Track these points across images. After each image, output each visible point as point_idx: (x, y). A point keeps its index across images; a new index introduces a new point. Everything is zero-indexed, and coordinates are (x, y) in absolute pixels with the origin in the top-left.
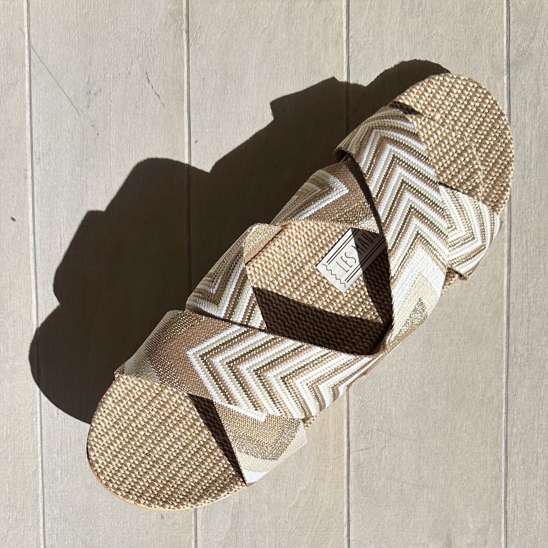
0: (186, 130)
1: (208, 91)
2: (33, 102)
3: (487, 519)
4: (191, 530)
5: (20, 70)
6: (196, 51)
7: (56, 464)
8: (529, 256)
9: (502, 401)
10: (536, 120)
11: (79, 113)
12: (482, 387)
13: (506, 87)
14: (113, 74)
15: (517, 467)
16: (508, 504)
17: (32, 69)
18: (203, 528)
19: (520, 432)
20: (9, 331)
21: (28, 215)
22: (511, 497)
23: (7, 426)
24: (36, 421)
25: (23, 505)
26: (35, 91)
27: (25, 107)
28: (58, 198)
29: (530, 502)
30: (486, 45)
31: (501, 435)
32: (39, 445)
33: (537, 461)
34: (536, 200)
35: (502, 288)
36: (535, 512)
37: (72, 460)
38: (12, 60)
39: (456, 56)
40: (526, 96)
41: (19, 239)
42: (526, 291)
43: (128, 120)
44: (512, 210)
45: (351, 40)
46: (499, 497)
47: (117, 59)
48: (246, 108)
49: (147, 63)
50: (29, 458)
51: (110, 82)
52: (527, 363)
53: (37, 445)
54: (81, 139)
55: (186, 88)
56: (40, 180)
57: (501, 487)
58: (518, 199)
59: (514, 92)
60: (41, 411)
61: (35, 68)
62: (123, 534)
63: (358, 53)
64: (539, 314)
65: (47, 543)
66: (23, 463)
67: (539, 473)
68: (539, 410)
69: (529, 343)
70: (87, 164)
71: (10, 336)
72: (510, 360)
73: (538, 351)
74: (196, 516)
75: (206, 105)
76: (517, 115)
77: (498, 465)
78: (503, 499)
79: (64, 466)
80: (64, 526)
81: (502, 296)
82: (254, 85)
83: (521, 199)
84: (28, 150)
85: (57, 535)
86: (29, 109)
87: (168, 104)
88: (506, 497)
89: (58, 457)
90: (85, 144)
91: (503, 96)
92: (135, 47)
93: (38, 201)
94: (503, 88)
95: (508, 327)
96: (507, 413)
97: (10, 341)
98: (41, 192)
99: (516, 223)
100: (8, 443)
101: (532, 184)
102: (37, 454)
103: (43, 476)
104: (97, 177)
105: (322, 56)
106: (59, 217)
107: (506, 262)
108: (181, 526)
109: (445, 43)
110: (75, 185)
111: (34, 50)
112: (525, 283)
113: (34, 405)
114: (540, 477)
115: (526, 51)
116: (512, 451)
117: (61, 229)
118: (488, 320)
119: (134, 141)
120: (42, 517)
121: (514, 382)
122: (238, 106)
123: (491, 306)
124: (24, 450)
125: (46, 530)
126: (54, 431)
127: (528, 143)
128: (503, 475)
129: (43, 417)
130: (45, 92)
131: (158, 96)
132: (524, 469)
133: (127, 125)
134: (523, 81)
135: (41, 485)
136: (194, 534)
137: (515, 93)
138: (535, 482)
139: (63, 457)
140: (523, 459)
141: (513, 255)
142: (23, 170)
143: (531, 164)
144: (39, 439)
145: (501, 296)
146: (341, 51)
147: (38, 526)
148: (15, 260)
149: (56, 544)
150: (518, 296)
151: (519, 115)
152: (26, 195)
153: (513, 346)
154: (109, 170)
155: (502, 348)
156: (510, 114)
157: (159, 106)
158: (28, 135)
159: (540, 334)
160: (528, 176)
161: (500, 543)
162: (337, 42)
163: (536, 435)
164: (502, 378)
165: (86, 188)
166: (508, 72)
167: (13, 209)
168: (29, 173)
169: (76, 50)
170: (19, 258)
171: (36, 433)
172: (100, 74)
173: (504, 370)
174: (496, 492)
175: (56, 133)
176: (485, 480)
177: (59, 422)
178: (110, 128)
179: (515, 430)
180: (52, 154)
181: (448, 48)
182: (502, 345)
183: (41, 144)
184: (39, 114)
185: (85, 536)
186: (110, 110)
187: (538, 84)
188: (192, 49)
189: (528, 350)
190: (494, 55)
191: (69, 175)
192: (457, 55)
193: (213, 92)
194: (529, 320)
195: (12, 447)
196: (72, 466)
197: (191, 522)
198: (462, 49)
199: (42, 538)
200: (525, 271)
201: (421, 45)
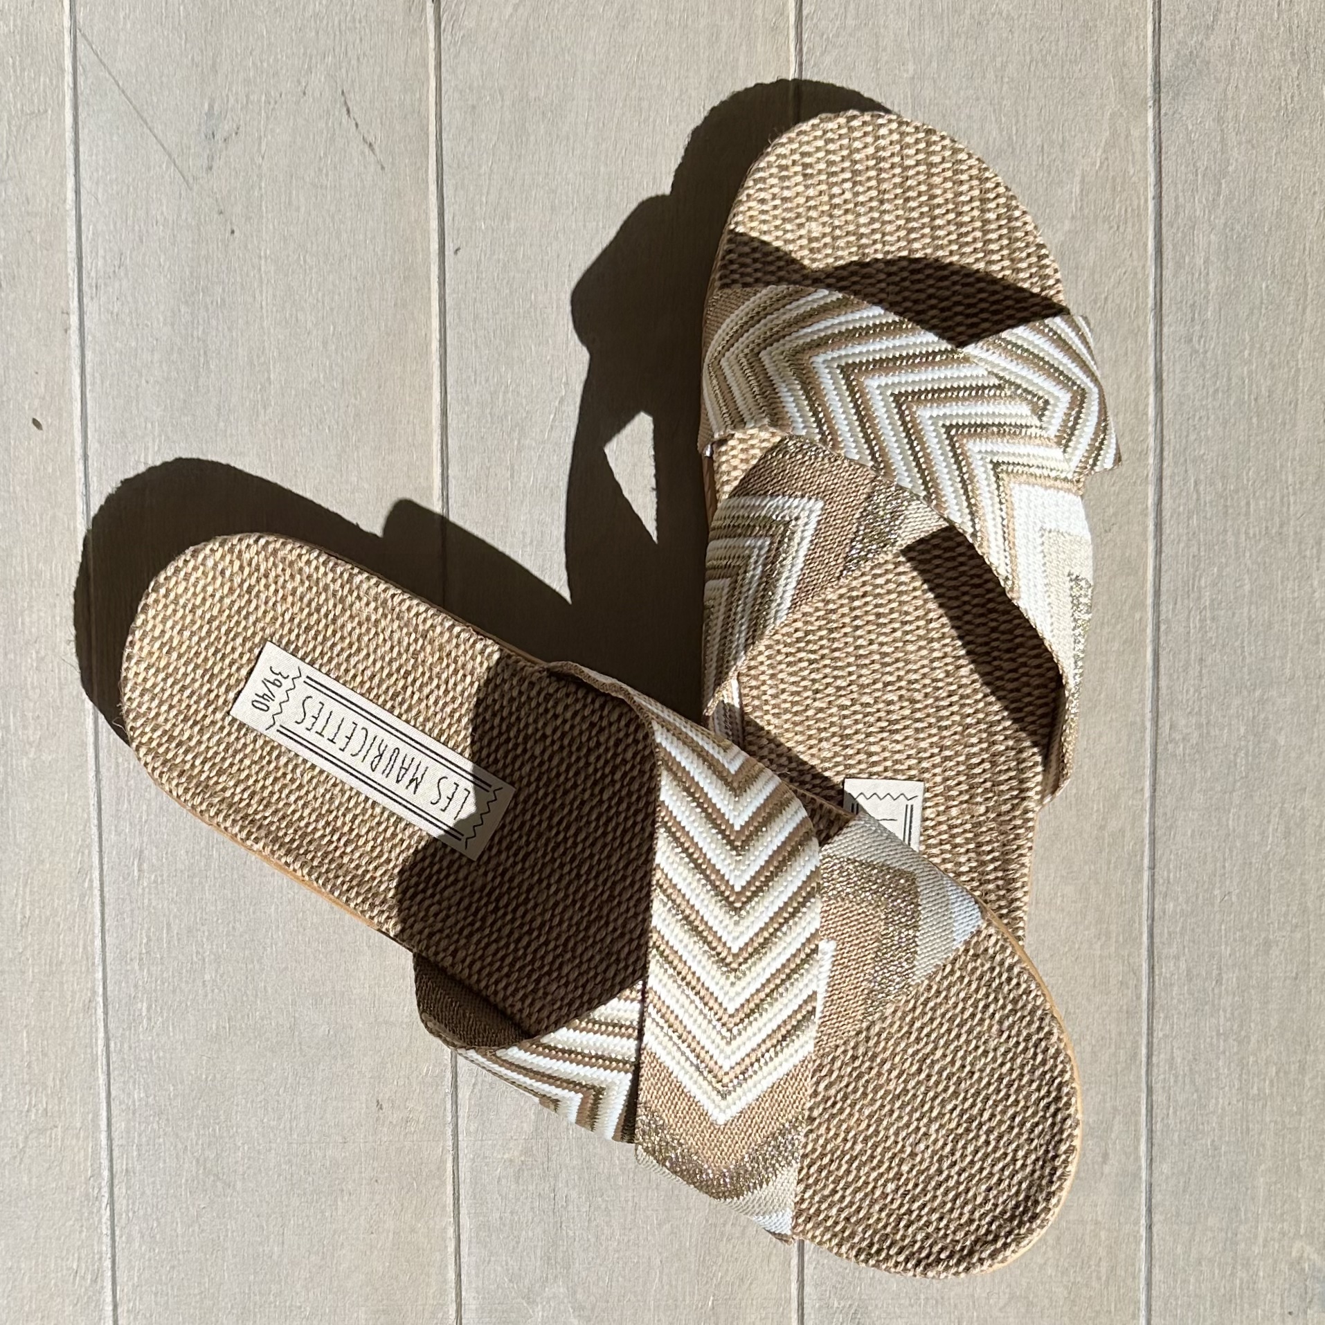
0: (434, 224)
1: (483, 137)
2: (82, 158)
3: (1108, 1105)
4: (444, 1133)
5: (51, 80)
6: (455, 44)
7: (136, 986)
8: (1202, 515)
9: (1143, 841)
10: (1219, 211)
11: (188, 183)
12: (1098, 810)
13: (1151, 134)
14: (268, 94)
15: (1176, 988)
16: (1155, 1070)
17: (81, 80)
18: (472, 1129)
19: (1182, 910)
20: (29, 680)
21: (71, 414)
22: (1162, 1056)
23: (24, 899)
24: (91, 887)
25: (61, 1080)
26: (86, 131)
27: (65, 166)
28: (141, 375)
29: (1202, 1066)
30: (1109, 39)
31: (1140, 916)
32: (98, 942)
33: (1220, 974)
34: (1216, 391)
35: (1142, 588)
36: (1215, 1090)
37: (174, 977)
38: (32, 59)
39: (1040, 64)
40: (1196, 156)
41: (50, 470)
42: (1196, 594)
43: (302, 199)
44: (1165, 412)
45: (807, 25)
46: (1134, 1056)
47: (276, 60)
48: (570, 175)
49: (344, 70)
50: (74, 972)
51: (260, 114)
52: (1197, 756)
53: (92, 942)
54: (193, 242)
55: (432, 128)
56: (98, 335)
57: (1139, 1033)
58: (1178, 389)
59: (1170, 149)
60: (101, 864)
61: (86, 78)
62: (290, 1144)
63: (822, 54)
64: (1223, 646)
65: (116, 1167)
66: (61, 984)
67: (1223, 1001)
68: (1225, 860)
69: (1203, 711)
70: (208, 300)
71: (30, 693)
72: (1160, 748)
73: (1221, 730)
74: (455, 1103)
75: (480, 166)
76: (1176, 198)
77: (1132, 983)
78: (1144, 1059)
79: (155, 990)
80: (155, 1126)
81: (1143, 605)
82: (587, 124)
83: (1184, 388)
84: (72, 265)
85: (139, 1146)
86: (72, 171)
87: (393, 164)
88: (1149, 1056)
89: (141, 969)
90: (203, 252)
91: (1145, 155)
92: (317, 33)
93: (93, 384)
94: (1146, 137)
95: (1156, 675)
96: (1152, 868)
97: (31, 704)
98: (101, 363)
99: (1173, 441)
100: (26, 938)
101: (1209, 354)
102: (93, 964)
103: (106, 1013)
104: (230, 329)
105: (741, 58)
106: (142, 419)
107: (1151, 527)
108: (421, 1126)
109: (1016, 35)
110: (180, 349)
111: (84, 35)
112: (1195, 576)
113: (86, 852)
114: (1225, 1011)
115: (1197, 56)
116: (1165, 951)
117: (146, 448)
118: (1112, 659)
119: (315, 248)
120: (104, 1105)
121: (1169, 797)
122: (551, 170)
123: (1119, 627)
124: (64, 954)
125: (115, 1135)
126: (132, 911)
127: (1200, 261)
128: (1145, 1007)
129: (106, 880)
130: (111, 135)
131: (370, 145)
132: (1191, 993)
133: (298, 209)
134: (1189, 122)
135: (101, 1034)
136: (450, 1143)
137: (1173, 149)
138: (1214, 1020)
139: (153, 969)
140: (1189, 971)
141: (1166, 514)
142: (59, 312)
143: (1206, 310)
144: (97, 929)
145: (1139, 605)
146: (785, 48)
147: (96, 1126)
148: (41, 518)
149: (138, 1168)
150: (1178, 606)
151: (1181, 200)
152: (66, 370)
153: (1167, 718)
154: (259, 315)
155: (1143, 722)
156: (1160, 197)
157: (372, 169)
158: (72, 233)
159: (1226, 692)
160: (1201, 337)
161: (1137, 1159)
162: (774, 28)
163: (1218, 916)
164: (1142, 790)
165: (205, 353)
166: (1157, 102)
167: (36, 402)
168: (74, 320)
169: (181, 38)
170: (50, 513)
171: (90, 916)
172: (237, 93)
173: (1148, 771)
174: (1129, 1045)
175: (137, 228)
176: (1104, 1019)
177: (143, 889)
178: (261, 217)
179: (1170, 906)
180: (126, 274)
181: (1024, 47)
182: (1143, 715)
183: (101, 252)
184: (97, 183)
185: (203, 1150)
186: (260, 176)
187: (1222, 130)
188: (446, 38)
189: (1199, 726)
190: (1124, 65)
191: (165, 324)
192: (1044, 60)
193: (495, 138)
194: (1201, 659)
195: (36, 947)
196: (174, 991)
197: (444, 1116)
198: (1053, 49)
199: (104, 1154)
200: (1194, 549)
201: (963, 40)
